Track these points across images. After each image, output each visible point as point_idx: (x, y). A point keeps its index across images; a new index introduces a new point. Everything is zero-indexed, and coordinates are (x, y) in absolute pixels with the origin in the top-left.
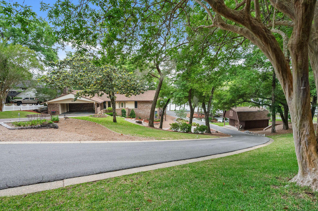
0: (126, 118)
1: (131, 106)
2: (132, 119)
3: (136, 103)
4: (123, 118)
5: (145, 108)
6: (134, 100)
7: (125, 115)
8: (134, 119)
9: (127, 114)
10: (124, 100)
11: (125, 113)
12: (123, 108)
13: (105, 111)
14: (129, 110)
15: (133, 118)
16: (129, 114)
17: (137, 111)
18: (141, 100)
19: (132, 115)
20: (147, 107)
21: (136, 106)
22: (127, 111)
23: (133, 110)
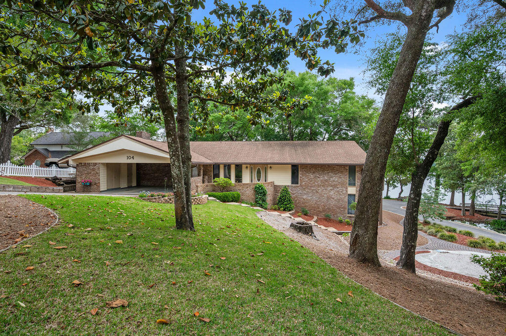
0: (266, 209)
1: (282, 179)
2: (283, 215)
3: (295, 169)
4: (255, 208)
5: (319, 186)
6: (289, 161)
7: (264, 201)
8: (287, 214)
9: (269, 198)
10: (262, 161)
11: (265, 195)
12: (262, 182)
13: (209, 188)
14: (276, 188)
15: (284, 210)
16: (274, 199)
17: (296, 193)
18: (309, 161)
19: (283, 202)
20: (326, 181)
21: (295, 179)
22: (269, 191)
23: (285, 189)
